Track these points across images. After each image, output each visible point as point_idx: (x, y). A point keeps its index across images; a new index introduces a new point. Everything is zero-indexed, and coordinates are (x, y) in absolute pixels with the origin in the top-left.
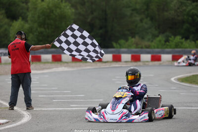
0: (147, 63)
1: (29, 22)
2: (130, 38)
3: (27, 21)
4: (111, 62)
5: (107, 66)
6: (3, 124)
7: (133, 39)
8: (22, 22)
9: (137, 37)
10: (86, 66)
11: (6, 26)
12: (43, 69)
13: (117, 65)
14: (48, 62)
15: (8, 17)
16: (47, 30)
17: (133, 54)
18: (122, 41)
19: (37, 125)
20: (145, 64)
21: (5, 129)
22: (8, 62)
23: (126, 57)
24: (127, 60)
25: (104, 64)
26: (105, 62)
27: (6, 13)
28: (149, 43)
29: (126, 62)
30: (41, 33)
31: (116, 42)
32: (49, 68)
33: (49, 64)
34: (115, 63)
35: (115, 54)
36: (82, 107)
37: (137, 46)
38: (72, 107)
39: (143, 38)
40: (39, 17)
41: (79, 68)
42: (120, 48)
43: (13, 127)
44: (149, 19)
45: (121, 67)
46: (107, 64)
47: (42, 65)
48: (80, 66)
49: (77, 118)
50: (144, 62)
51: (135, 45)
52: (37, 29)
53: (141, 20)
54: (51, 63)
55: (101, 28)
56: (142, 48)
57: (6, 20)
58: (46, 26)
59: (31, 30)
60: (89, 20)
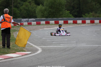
0: (97, 24)
1: (45, 6)
2: (90, 13)
3: (44, 6)
4: (81, 24)
5: (79, 26)
6: (29, 54)
7: (92, 13)
8: (42, 7)
9: (93, 12)
10: (70, 26)
11: (35, 8)
12: (51, 27)
13: (84, 25)
14: (53, 24)
15: (36, 4)
16: (53, 10)
17: (91, 20)
18: (86, 14)
19: (44, 54)
20: (96, 25)
21: (30, 56)
22: (35, 25)
23: (88, 21)
24: (89, 23)
25: (78, 25)
26: (79, 24)
27: (35, 2)
28: (99, 15)
29: (88, 24)
30: (50, 11)
31: (84, 15)
32: (53, 27)
33: (53, 25)
34: (83, 24)
35: (83, 20)
36: (65, 45)
37: (93, 16)
38: (61, 46)
39: (96, 13)
40: (49, 4)
41: (67, 27)
42: (86, 17)
43: (33, 56)
44: (99, 4)
45: (86, 26)
46: (79, 25)
47: (50, 26)
48: (67, 26)
49: (63, 50)
50: (96, 23)
51: (92, 16)
52: (48, 9)
53: (95, 5)
54: (54, 25)
55: (77, 8)
56: (95, 17)
57: (35, 5)
58: (52, 8)
59: (45, 10)
60: (72, 5)
